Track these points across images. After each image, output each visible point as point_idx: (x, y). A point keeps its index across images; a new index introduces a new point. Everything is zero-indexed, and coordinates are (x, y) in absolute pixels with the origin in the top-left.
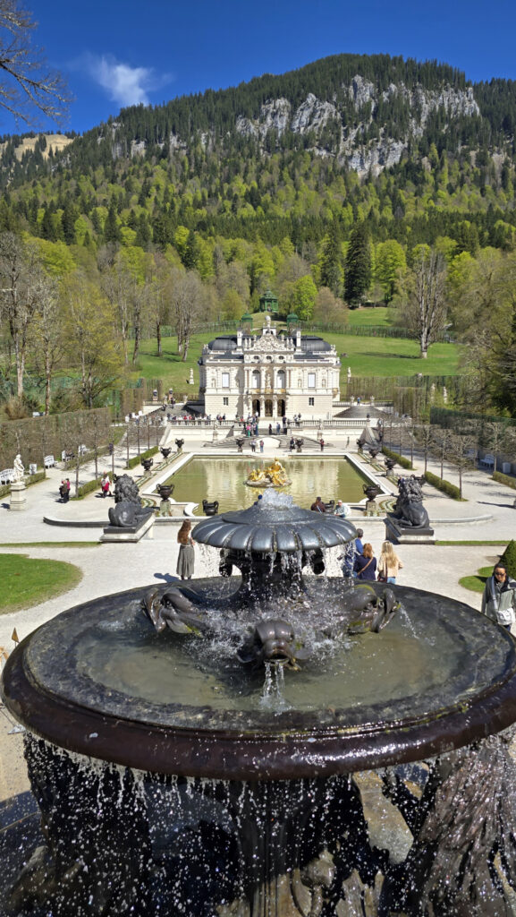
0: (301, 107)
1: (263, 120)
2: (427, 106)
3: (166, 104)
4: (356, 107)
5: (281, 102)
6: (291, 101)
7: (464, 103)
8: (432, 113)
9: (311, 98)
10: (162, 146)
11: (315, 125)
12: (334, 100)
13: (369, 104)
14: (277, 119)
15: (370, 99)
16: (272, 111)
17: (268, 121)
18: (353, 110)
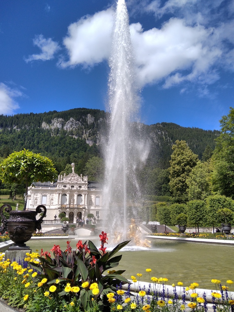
0: (68, 122)
1: (53, 125)
3: (13, 116)
4: (89, 123)
5: (60, 119)
6: (64, 119)
9: (71, 119)
10: (9, 129)
11: (74, 128)
12: (81, 121)
13: (94, 123)
14: (58, 125)
15: (93, 122)
16: (56, 121)
17: (55, 125)
18: (87, 124)
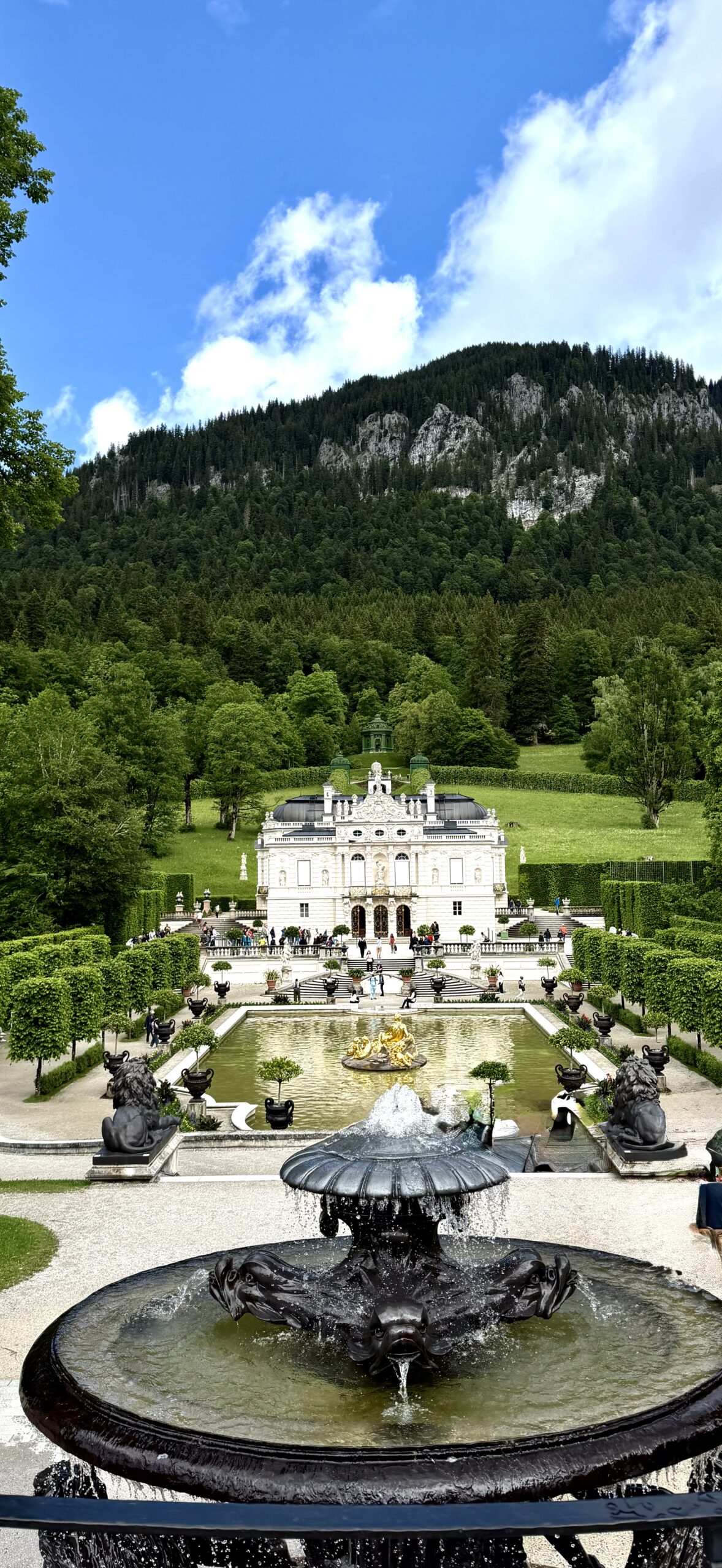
0: (425, 425)
1: (365, 446)
2: (633, 418)
3: (203, 426)
4: (516, 419)
5: (392, 418)
6: (409, 415)
7: (695, 410)
8: (642, 429)
9: (439, 411)
10: (196, 488)
11: (451, 450)
12: (480, 413)
13: (538, 416)
14: (386, 444)
15: (538, 409)
16: (377, 431)
17: (372, 446)
18: (511, 426)
